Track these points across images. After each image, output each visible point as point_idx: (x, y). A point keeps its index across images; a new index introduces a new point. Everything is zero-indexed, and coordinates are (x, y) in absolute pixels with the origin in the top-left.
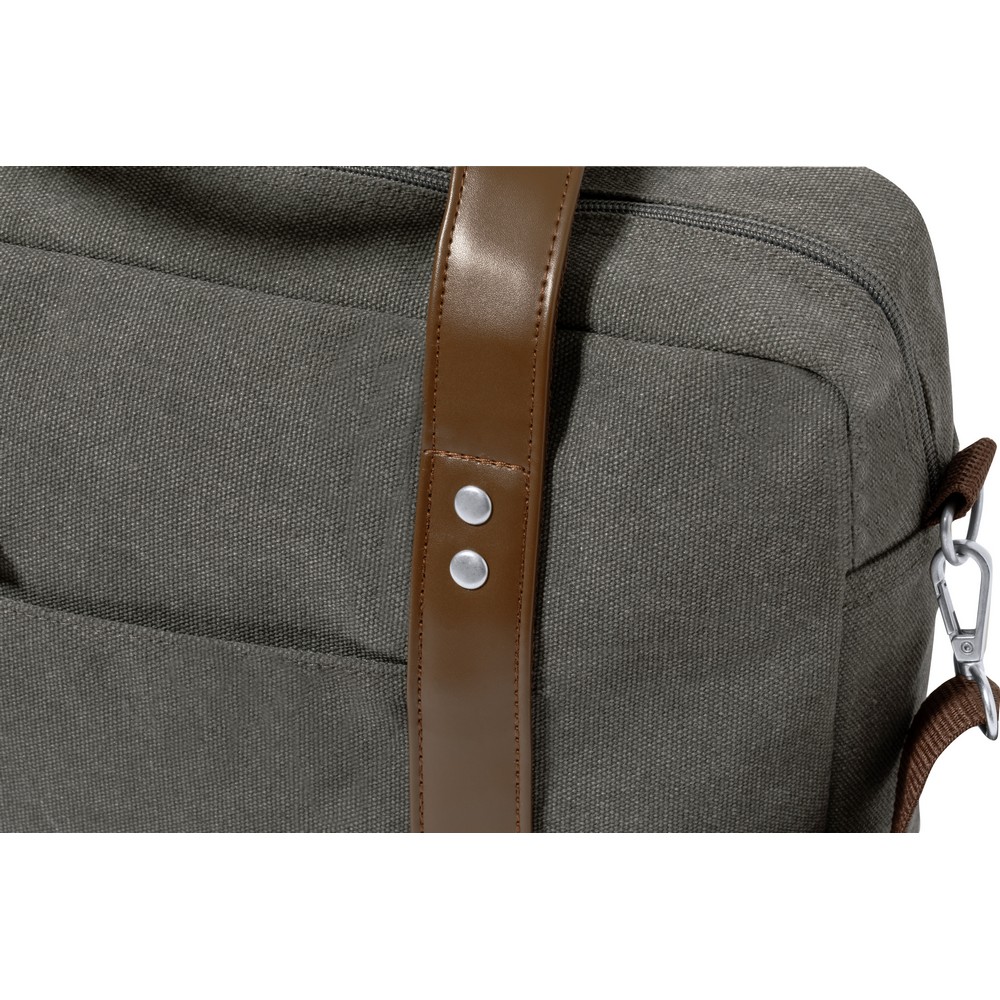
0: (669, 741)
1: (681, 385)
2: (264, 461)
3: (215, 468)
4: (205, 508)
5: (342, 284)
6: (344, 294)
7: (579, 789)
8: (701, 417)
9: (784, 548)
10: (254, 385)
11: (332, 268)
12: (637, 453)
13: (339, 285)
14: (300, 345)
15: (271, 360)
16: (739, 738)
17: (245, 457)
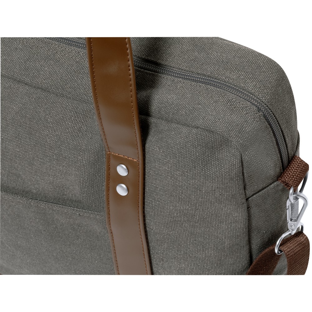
0: (192, 244)
1: (185, 141)
2: (57, 153)
3: (43, 153)
4: (41, 165)
5: (85, 96)
6: (86, 99)
7: (164, 255)
8: (191, 152)
9: (220, 194)
10: (54, 128)
11: (82, 90)
12: (171, 160)
13: (84, 96)
14: (69, 116)
15: (60, 120)
16: (214, 245)
17: (51, 151)
